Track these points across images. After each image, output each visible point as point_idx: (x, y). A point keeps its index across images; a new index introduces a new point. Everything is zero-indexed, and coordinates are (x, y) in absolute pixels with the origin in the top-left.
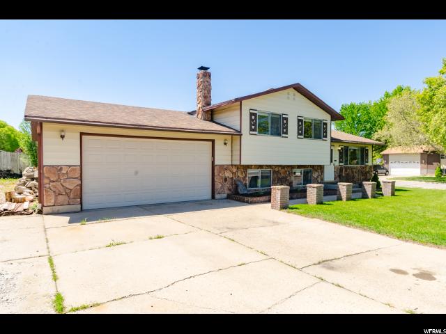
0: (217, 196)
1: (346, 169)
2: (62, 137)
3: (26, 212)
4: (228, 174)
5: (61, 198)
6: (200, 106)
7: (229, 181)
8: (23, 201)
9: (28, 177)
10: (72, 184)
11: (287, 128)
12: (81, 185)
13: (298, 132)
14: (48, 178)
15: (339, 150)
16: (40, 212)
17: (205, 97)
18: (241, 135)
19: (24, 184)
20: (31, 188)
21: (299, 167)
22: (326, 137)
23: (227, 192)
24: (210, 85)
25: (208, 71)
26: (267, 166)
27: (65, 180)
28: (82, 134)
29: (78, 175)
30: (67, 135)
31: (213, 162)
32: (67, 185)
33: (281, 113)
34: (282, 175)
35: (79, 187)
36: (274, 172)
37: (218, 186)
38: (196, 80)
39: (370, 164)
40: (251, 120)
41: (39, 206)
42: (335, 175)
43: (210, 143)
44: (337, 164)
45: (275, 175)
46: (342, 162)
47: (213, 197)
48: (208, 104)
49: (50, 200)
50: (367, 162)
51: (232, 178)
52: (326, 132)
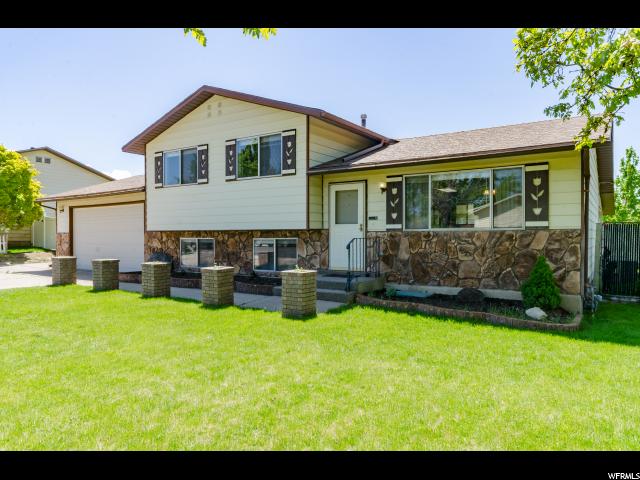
1: (415, 239)
11: (207, 168)
12: (72, 248)
13: (227, 170)
15: (386, 190)
21: (266, 233)
22: (293, 166)
33: (196, 144)
36: (218, 242)
39: (558, 222)
40: (156, 167)
44: (380, 225)
46: (398, 221)
52: (293, 156)
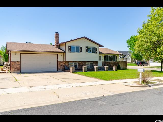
0: (59, 70)
1: (107, 62)
2: (16, 54)
3: (7, 73)
4: (62, 64)
5: (15, 69)
6: (55, 43)
7: (63, 66)
8: (5, 71)
9: (6, 65)
10: (18, 66)
11: (82, 50)
12: (20, 66)
13: (86, 51)
14: (12, 64)
15: (104, 56)
16: (10, 73)
17: (57, 41)
18: (65, 53)
19: (5, 66)
20: (7, 68)
22: (97, 52)
23: (62, 69)
24: (58, 37)
25: (58, 33)
26: (76, 61)
27: (16, 65)
28: (21, 53)
29: (19, 64)
30: (17, 54)
31: (58, 60)
32: (17, 66)
33: (79, 45)
34: (81, 64)
35: (20, 67)
36: (78, 63)
37: (59, 67)
38: (55, 36)
39: (118, 61)
40: (69, 48)
41: (10, 71)
42: (102, 65)
43: (57, 55)
44: (103, 61)
45: (79, 64)
46: (105, 60)
47: (58, 70)
48: (58, 43)
49: (13, 70)
50: (117, 60)
51: (64, 65)
52: (97, 51)
